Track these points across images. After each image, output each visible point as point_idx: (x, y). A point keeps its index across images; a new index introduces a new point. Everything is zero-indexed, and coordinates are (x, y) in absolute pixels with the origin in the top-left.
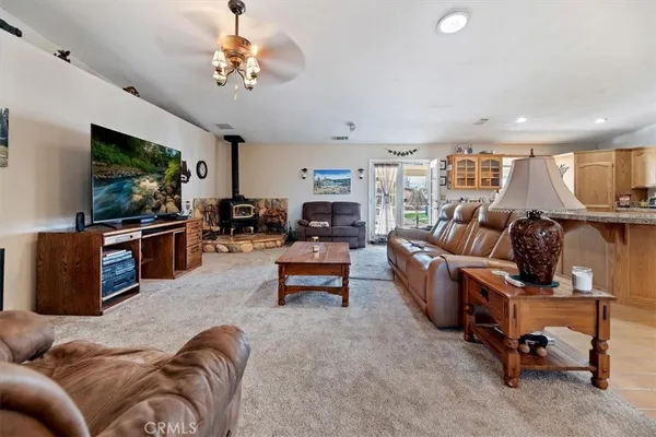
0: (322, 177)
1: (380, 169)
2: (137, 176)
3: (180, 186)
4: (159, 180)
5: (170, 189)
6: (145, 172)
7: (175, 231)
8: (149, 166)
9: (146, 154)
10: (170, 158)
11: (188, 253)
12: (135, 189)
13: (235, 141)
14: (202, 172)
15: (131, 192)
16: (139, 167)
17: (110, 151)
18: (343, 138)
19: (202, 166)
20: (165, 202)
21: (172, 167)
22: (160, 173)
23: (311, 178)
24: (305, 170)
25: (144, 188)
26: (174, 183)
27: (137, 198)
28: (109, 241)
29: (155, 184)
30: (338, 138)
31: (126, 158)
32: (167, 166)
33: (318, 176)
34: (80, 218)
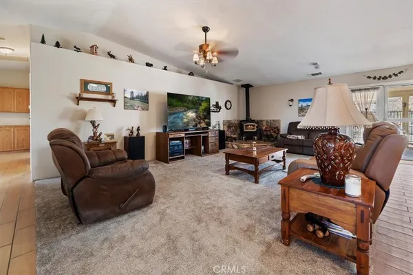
0: (304, 104)
1: (358, 94)
2: (185, 111)
3: (210, 114)
4: (196, 112)
5: (202, 116)
6: (189, 109)
7: (202, 135)
8: (191, 106)
9: (189, 100)
10: (202, 101)
11: (210, 146)
12: (184, 116)
13: (247, 87)
14: (228, 107)
15: (182, 118)
16: (185, 106)
17: (174, 101)
18: (317, 74)
19: (228, 103)
20: (200, 123)
21: (204, 105)
22: (196, 108)
23: (296, 105)
24: (292, 100)
25: (189, 116)
26: (205, 114)
27: (185, 120)
28: (171, 137)
29: (194, 114)
30: (313, 75)
31: (180, 103)
32: (200, 105)
33: (301, 103)
34: (165, 128)
